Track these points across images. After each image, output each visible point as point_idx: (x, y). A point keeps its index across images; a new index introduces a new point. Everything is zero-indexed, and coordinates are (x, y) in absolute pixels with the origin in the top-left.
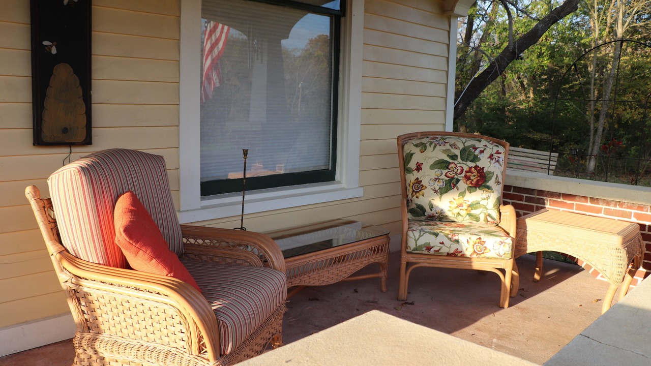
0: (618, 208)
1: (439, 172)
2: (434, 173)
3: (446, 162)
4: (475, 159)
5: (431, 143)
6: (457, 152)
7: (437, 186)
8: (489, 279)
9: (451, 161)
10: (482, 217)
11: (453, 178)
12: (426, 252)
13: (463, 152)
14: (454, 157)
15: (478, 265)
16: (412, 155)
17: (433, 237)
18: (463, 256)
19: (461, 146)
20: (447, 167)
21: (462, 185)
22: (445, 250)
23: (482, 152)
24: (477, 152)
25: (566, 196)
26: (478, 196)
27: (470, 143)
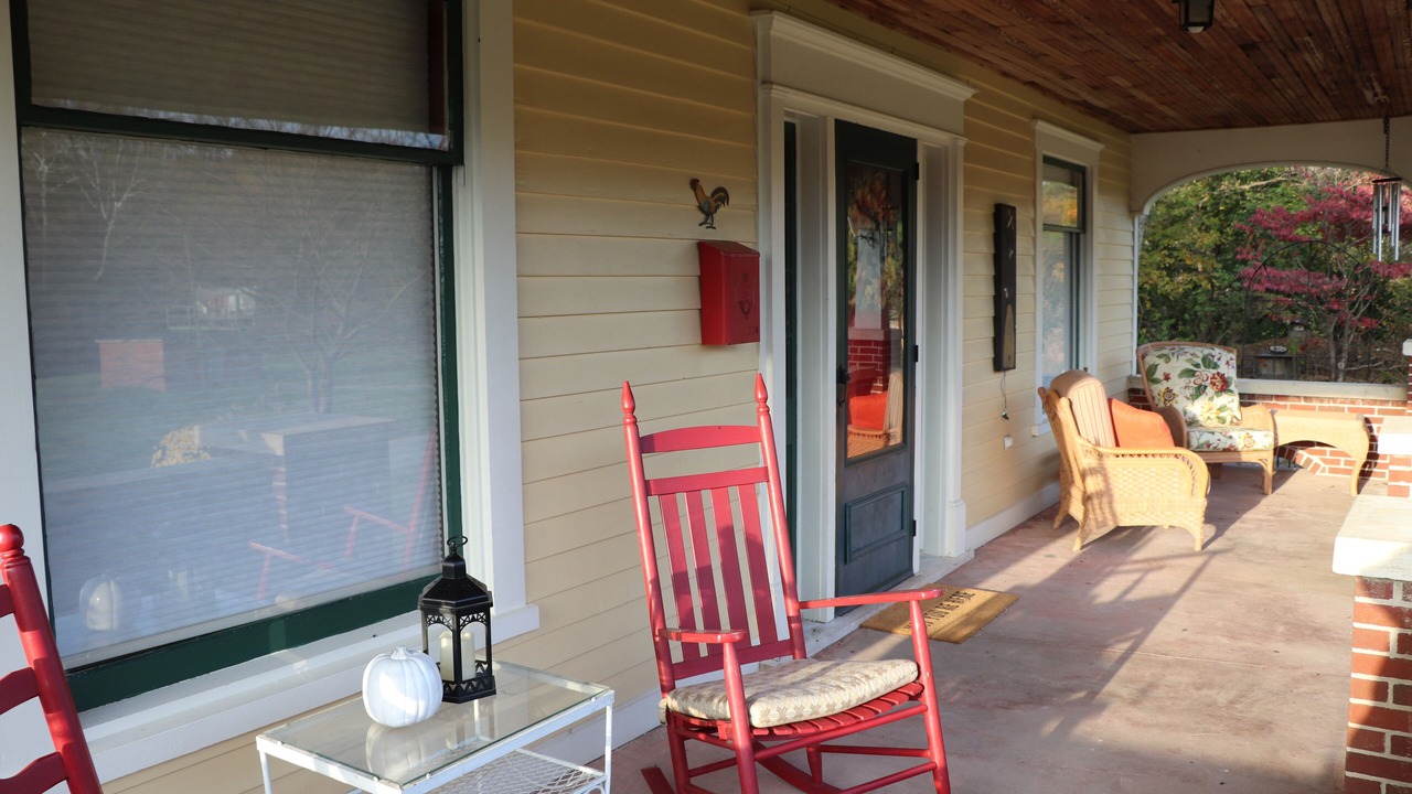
0: (1332, 404)
1: (1187, 380)
2: (1184, 381)
3: (1192, 370)
4: (1216, 366)
5: (1173, 354)
6: (1199, 361)
7: (1188, 393)
8: (1255, 471)
9: (1196, 369)
10: (1229, 420)
11: (1201, 385)
12: (1206, 449)
13: (1204, 359)
14: (1197, 366)
15: (1247, 458)
16: (1156, 366)
17: (1211, 435)
18: (1236, 451)
19: (1201, 356)
20: (1194, 375)
21: (1210, 391)
22: (1222, 446)
23: (1219, 359)
24: (1215, 360)
25: (1278, 397)
26: (1225, 399)
27: (1206, 351)
